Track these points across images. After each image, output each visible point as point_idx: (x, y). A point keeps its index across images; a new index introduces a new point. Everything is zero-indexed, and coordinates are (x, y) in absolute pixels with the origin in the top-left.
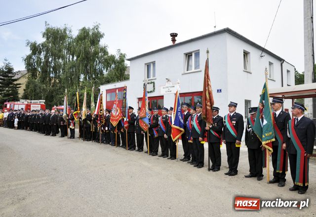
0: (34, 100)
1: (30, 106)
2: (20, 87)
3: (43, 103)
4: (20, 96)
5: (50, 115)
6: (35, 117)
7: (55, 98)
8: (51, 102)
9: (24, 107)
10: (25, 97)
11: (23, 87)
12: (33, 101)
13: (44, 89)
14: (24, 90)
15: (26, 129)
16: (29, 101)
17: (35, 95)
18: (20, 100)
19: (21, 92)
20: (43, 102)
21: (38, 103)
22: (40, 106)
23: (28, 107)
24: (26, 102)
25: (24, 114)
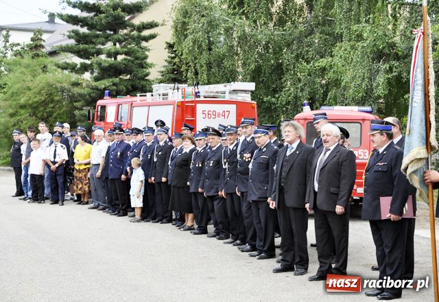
0: (209, 83)
1: (193, 111)
2: (153, 37)
3: (247, 98)
4: (154, 74)
5: (275, 153)
6: (218, 163)
7: (287, 76)
8: (275, 91)
9: (167, 115)
10: (175, 76)
11: (166, 34)
12: (204, 90)
13: (243, 38)
14: (170, 46)
15: (181, 221)
16: (190, 90)
17: (209, 66)
18: (155, 87)
19: (157, 56)
20: (244, 89)
21: (228, 97)
22: (233, 108)
23: (185, 114)
24: (176, 94)
25: (168, 149)
